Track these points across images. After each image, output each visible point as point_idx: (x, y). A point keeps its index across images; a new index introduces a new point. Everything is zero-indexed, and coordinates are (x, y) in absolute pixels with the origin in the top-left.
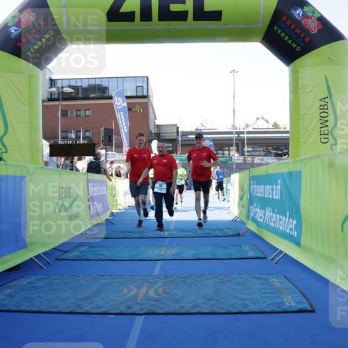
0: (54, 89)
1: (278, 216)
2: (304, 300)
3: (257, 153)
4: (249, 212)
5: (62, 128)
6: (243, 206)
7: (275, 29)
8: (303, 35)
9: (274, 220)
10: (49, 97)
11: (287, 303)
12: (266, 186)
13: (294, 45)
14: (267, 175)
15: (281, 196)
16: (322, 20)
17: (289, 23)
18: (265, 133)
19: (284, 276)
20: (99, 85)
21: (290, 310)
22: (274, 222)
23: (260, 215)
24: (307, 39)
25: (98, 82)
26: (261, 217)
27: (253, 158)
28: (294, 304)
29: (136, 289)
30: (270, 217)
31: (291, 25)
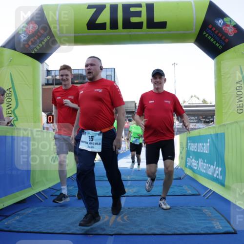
0: (50, 77)
1: (208, 165)
3: (192, 121)
4: (186, 162)
6: (182, 158)
7: (204, 33)
8: (224, 37)
10: (46, 83)
11: (216, 227)
12: (199, 144)
13: (218, 45)
14: (200, 136)
15: (210, 151)
16: (237, 27)
17: (213, 29)
18: (197, 106)
19: (215, 209)
20: (81, 74)
21: (219, 232)
22: (205, 169)
23: (195, 164)
24: (227, 41)
25: (80, 72)
26: (196, 166)
28: (221, 228)
29: (108, 217)
30: (202, 166)
31: (215, 31)
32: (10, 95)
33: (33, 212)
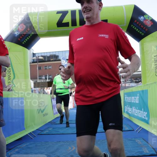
0: (35, 58)
1: (138, 111)
2: (153, 150)
3: (127, 82)
5: (39, 75)
7: (132, 26)
8: (145, 28)
9: (136, 112)
10: (33, 61)
11: (145, 152)
12: (132, 97)
13: (141, 33)
14: (132, 92)
15: (139, 101)
16: (152, 21)
17: (138, 23)
19: (143, 139)
20: (54, 55)
21: (147, 155)
22: (137, 114)
23: (130, 111)
24: (146, 30)
25: (54, 54)
26: (130, 112)
27: (125, 84)
28: (148, 152)
30: (135, 111)
31: (139, 24)
32: (10, 71)
33: (26, 146)
